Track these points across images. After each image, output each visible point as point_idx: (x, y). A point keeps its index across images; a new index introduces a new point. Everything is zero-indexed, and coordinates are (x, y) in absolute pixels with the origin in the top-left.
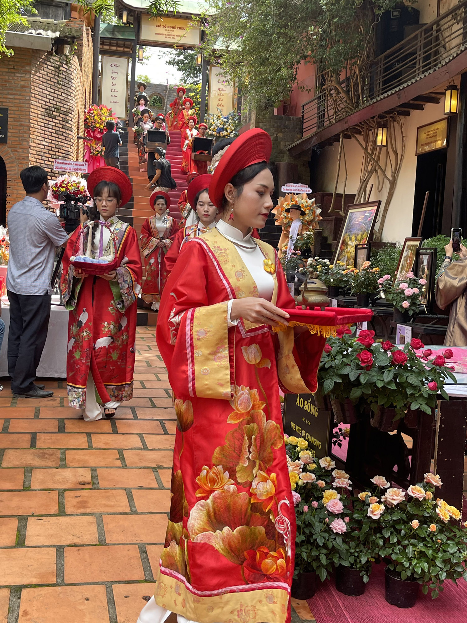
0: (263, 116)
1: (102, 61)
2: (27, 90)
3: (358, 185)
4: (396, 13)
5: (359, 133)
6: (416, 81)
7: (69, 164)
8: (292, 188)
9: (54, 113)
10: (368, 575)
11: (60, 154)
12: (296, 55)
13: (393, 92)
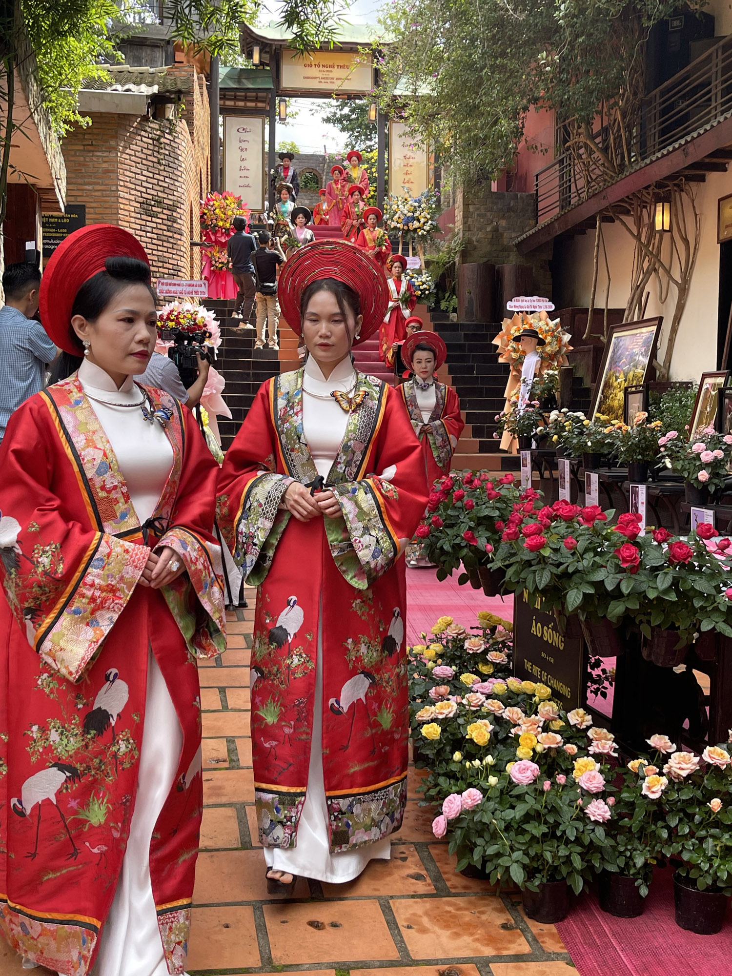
0: (475, 195)
1: (224, 125)
2: (113, 175)
3: (628, 295)
4: (676, 23)
5: (627, 213)
6: (712, 126)
7: (179, 285)
8: (524, 304)
9: (154, 209)
10: (647, 886)
11: (166, 271)
12: (522, 98)
13: (677, 146)
